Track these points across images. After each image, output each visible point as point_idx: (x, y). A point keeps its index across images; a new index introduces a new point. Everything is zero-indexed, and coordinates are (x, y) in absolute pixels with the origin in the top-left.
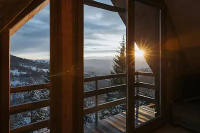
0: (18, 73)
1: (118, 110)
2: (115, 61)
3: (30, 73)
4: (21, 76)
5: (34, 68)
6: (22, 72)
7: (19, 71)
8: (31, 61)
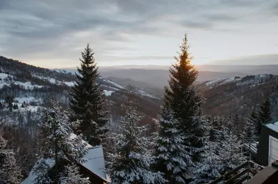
0: (31, 87)
1: (179, 147)
2: (173, 73)
3: (48, 87)
4: (36, 90)
5: (52, 81)
6: (36, 86)
7: (32, 84)
8: (47, 70)
